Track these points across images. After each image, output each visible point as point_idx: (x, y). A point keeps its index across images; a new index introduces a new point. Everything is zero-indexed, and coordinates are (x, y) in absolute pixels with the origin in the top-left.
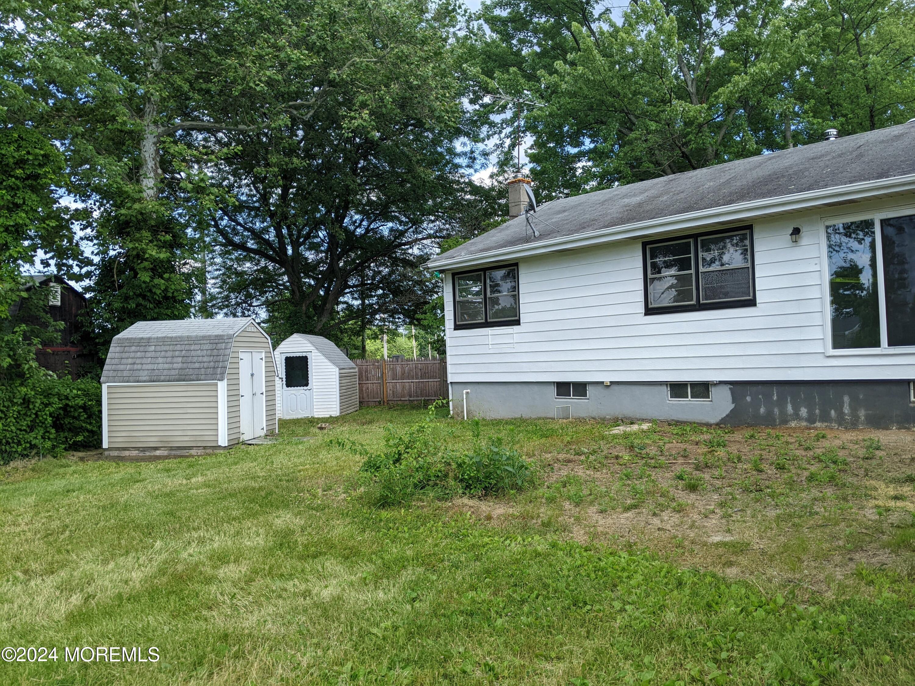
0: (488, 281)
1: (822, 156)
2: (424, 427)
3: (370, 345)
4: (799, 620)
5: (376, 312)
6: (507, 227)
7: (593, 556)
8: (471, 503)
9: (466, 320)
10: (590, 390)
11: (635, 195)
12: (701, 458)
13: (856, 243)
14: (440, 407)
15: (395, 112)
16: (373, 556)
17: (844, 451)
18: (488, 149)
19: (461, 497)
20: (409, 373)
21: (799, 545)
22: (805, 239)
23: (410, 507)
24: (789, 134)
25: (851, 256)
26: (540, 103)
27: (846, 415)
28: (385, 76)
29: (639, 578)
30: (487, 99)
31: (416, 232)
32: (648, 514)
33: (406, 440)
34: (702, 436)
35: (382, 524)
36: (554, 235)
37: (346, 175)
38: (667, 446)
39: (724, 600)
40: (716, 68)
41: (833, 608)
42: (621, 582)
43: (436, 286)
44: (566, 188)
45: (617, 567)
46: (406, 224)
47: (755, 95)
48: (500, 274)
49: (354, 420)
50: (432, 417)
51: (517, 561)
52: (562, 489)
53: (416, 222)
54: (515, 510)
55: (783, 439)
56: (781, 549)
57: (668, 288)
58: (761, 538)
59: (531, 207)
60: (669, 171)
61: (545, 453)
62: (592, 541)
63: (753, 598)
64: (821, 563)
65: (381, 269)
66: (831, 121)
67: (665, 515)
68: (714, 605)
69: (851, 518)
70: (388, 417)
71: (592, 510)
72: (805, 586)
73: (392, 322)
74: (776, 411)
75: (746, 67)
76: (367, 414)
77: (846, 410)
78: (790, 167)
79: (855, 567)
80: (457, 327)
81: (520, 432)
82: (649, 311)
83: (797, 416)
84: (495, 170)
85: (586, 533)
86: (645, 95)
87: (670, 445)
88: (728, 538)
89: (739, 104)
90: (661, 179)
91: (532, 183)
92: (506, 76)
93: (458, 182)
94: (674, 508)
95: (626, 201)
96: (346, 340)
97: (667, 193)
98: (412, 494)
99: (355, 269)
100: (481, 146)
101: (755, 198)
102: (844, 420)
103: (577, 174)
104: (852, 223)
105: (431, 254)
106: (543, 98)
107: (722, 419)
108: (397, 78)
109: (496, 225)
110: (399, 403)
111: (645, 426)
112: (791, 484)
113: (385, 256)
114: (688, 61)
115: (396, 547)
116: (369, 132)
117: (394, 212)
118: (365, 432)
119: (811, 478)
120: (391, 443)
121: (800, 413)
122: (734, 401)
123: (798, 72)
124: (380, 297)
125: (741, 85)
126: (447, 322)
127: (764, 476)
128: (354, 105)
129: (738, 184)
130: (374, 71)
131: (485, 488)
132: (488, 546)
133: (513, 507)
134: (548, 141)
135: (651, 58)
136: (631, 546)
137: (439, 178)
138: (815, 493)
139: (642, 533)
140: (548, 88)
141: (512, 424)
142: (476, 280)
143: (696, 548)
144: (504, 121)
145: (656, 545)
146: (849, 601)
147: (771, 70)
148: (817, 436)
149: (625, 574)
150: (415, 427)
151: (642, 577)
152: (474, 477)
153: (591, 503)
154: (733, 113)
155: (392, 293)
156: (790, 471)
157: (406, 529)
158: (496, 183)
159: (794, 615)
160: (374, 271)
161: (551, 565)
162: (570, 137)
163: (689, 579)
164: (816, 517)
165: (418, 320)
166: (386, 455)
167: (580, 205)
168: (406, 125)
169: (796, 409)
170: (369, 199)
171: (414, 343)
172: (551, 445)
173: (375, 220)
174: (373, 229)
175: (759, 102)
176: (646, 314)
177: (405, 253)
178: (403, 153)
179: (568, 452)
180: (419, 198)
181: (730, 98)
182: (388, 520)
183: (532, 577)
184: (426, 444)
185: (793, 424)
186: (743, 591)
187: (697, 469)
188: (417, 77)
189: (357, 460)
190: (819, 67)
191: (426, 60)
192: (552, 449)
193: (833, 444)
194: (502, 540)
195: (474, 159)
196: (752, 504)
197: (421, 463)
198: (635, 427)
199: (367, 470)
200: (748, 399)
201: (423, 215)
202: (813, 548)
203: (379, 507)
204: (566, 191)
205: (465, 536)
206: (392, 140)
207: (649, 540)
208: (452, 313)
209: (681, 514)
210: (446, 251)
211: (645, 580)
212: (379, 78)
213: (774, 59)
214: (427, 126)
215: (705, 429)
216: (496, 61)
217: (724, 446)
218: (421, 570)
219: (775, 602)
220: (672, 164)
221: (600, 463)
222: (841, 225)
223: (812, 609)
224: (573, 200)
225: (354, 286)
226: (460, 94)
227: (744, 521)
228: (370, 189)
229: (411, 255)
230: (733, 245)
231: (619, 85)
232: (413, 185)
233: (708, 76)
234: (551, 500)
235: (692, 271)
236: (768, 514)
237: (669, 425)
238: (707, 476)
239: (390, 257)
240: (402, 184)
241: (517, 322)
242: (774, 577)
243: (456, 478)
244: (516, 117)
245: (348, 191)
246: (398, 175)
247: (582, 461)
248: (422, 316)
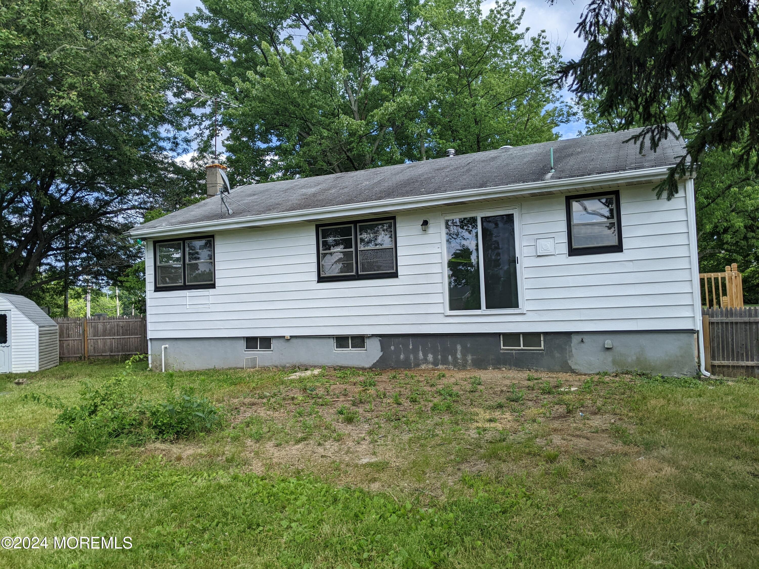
0: (187, 249)
1: (444, 168)
2: (120, 381)
3: (73, 304)
4: (421, 520)
5: (80, 273)
6: (205, 204)
7: (267, 484)
8: (163, 446)
9: (166, 283)
10: (274, 343)
11: (311, 187)
12: (357, 396)
13: (467, 233)
14: (137, 361)
15: (103, 96)
16: (65, 502)
17: (457, 386)
18: (189, 137)
19: (154, 442)
20: (110, 330)
21: (424, 461)
22: (432, 229)
23: (104, 454)
24: (423, 150)
25: (464, 242)
26: (234, 104)
27: (458, 359)
28: (94, 64)
29: (304, 498)
30: (189, 95)
31: (121, 202)
32: (314, 445)
33: (102, 393)
34: (358, 378)
35: (75, 471)
36: (245, 214)
37: (53, 147)
38: (332, 387)
39: (368, 510)
40: (373, 93)
41: (445, 509)
42: (289, 503)
43: (139, 250)
44: (257, 176)
45: (287, 491)
46: (111, 195)
47: (399, 119)
48: (198, 244)
49: (53, 375)
50: (128, 371)
51: (202, 495)
52: (245, 429)
53: (122, 194)
54: (203, 450)
55: (416, 379)
56: (411, 465)
57: (336, 262)
58: (397, 457)
59: (226, 189)
60: (338, 170)
61: (234, 398)
62: (268, 471)
63: (389, 506)
64: (438, 474)
65: (85, 234)
66: (452, 142)
67: (327, 444)
68: (360, 515)
69: (460, 437)
70: (88, 371)
71: (269, 445)
72: (427, 493)
73: (96, 283)
74: (412, 357)
75: (394, 96)
76: (67, 369)
77: (459, 356)
78: (422, 175)
79: (461, 475)
80: (157, 289)
81: (212, 381)
82: (321, 279)
83: (426, 361)
84: (196, 154)
85: (263, 465)
86: (319, 108)
87: (335, 386)
88: (374, 460)
89: (388, 124)
90: (331, 176)
91: (228, 169)
92: (205, 77)
93: (162, 162)
94: (335, 438)
95: (304, 191)
96: (48, 299)
97: (335, 187)
98: (107, 443)
99: (60, 233)
100: (183, 134)
101: (397, 196)
102: (458, 363)
103: (266, 165)
104: (465, 219)
105: (135, 223)
106: (237, 100)
107: (374, 364)
108: (105, 67)
109: (196, 201)
110: (100, 358)
111: (316, 372)
112: (420, 413)
113: (90, 223)
114: (352, 86)
115: (88, 492)
116: (76, 112)
117: (99, 183)
118: (63, 386)
119: (434, 408)
120: (88, 396)
121: (428, 358)
122: (382, 350)
123: (430, 104)
124: (83, 259)
125: (390, 109)
126: (148, 285)
127: (402, 408)
128: (63, 86)
129: (386, 184)
130: (83, 59)
131: (177, 433)
132: (176, 484)
133: (202, 447)
134: (242, 135)
135: (323, 79)
136: (299, 473)
137: (145, 157)
138: (437, 419)
139: (309, 461)
140: (242, 92)
141: (206, 374)
142: (177, 248)
143: (349, 469)
144: (203, 115)
145: (319, 470)
146: (456, 501)
147: (412, 101)
148: (439, 375)
149: (293, 497)
150: (113, 380)
151: (307, 498)
152: (167, 424)
153: (270, 439)
154: (384, 129)
155: (96, 256)
156: (420, 403)
157: (99, 474)
158: (196, 166)
159: (418, 517)
160: (78, 236)
161: (231, 496)
162: (260, 134)
163: (342, 496)
164: (436, 438)
165: (121, 282)
166: (82, 407)
167: (267, 190)
168: (113, 109)
169: (425, 355)
170: (76, 171)
171: (118, 302)
172: (239, 391)
173: (80, 190)
174: (78, 197)
175: (403, 124)
176: (318, 282)
177: (110, 221)
178: (109, 131)
179: (253, 397)
180: (126, 174)
181: (382, 119)
182: (81, 468)
183: (214, 508)
184: (121, 395)
185: (423, 367)
186: (382, 501)
187: (354, 405)
188: (124, 68)
189: (54, 412)
190: (444, 102)
191: (133, 54)
192: (239, 394)
193: (450, 381)
194: (189, 477)
195: (177, 144)
196: (392, 430)
197: (117, 413)
198: (308, 373)
199: (62, 422)
200: (392, 348)
201: (128, 188)
202: (433, 462)
203: (73, 457)
204: (257, 178)
205: (156, 477)
206: (100, 121)
207: (314, 466)
208: (153, 276)
209: (340, 443)
210: (148, 221)
211: (308, 500)
212: (88, 65)
213: (413, 93)
214: (133, 111)
215: (361, 372)
216: (197, 64)
217: (374, 385)
218: (111, 511)
219: (405, 508)
220: (340, 165)
221: (279, 404)
222: (458, 220)
223: (430, 511)
224: (262, 186)
225: (58, 249)
226: (165, 87)
227: (386, 445)
228: (76, 162)
229: (116, 223)
230: (384, 230)
231: (299, 97)
232: (119, 161)
233: (366, 99)
234: (236, 439)
235: (353, 249)
236: (403, 438)
237: (335, 370)
238: (361, 410)
239: (95, 224)
240: (109, 159)
241: (213, 286)
242: (405, 488)
243: (149, 425)
244: (213, 113)
245: (54, 161)
246: (105, 151)
247: (264, 404)
248: (125, 279)
